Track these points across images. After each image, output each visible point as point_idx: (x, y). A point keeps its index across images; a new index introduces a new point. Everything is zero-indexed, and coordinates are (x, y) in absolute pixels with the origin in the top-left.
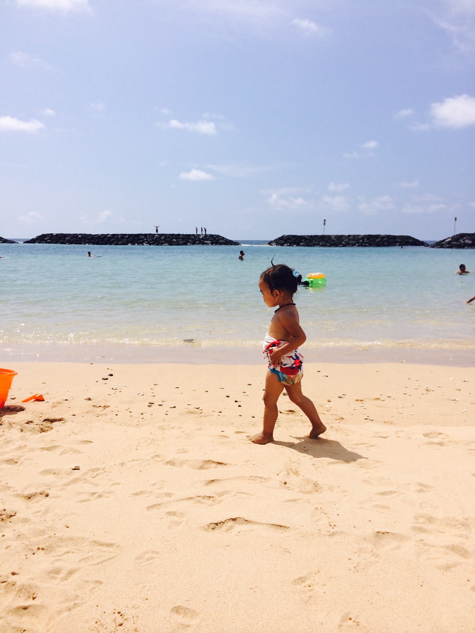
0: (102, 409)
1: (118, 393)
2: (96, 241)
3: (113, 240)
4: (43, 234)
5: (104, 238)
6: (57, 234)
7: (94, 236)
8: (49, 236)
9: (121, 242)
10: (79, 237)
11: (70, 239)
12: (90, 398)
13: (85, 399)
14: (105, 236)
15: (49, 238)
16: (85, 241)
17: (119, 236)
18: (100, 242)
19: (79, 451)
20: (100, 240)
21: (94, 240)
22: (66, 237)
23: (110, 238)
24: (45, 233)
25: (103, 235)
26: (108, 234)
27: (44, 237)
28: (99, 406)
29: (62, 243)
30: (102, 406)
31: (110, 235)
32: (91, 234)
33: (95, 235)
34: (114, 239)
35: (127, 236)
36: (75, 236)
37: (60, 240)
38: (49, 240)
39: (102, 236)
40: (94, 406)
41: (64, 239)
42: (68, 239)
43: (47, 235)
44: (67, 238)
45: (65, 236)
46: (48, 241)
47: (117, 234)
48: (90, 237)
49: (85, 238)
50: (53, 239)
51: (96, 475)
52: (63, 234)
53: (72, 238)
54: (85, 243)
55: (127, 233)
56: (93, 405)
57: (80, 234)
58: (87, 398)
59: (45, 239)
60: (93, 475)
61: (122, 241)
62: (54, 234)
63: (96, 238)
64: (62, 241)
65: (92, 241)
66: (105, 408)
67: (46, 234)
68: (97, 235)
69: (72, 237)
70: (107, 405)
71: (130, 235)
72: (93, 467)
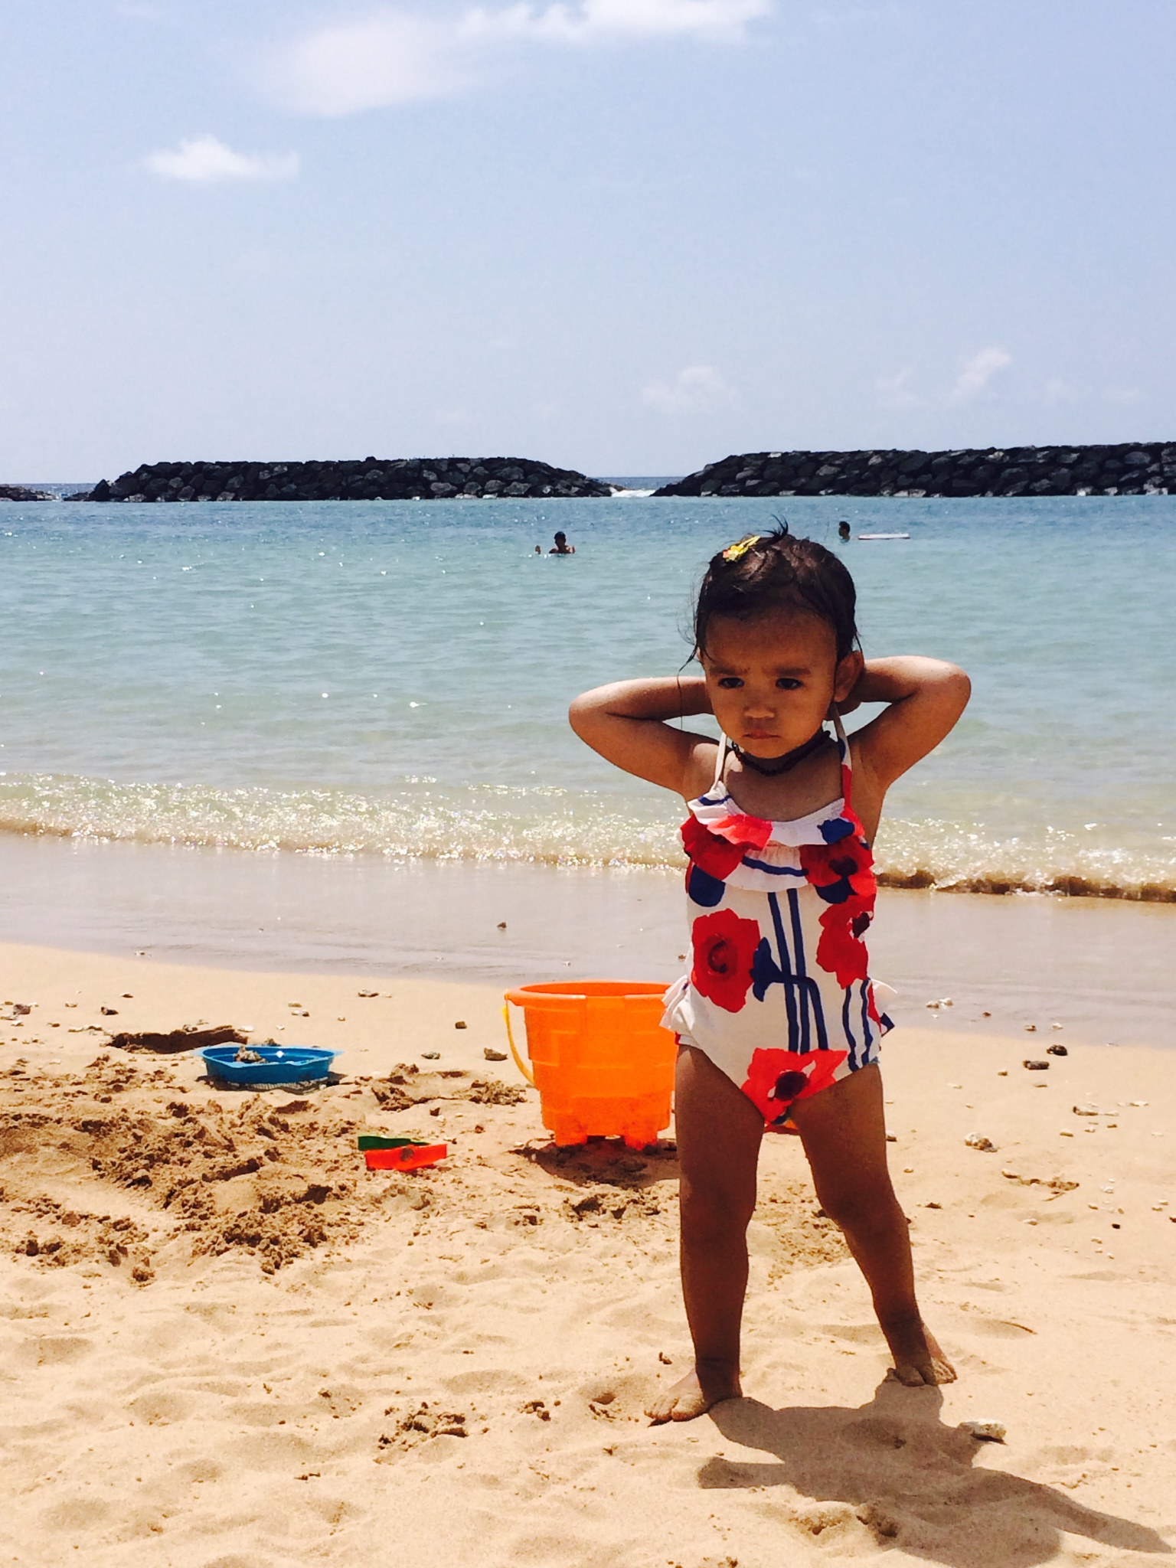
0: (1048, 1193)
1: (1103, 1131)
2: (941, 479)
3: (1011, 474)
4: (731, 458)
5: (973, 466)
6: (787, 453)
7: (931, 460)
8: (755, 462)
9: (1045, 482)
10: (870, 463)
11: (836, 475)
12: (987, 1140)
13: (969, 1144)
14: (979, 457)
15: (755, 471)
16: (895, 481)
17: (1039, 456)
18: (956, 483)
19: (984, 1363)
20: (955, 474)
21: (934, 477)
22: (821, 464)
23: (999, 466)
24: (739, 452)
25: (969, 452)
26: (992, 450)
27: (736, 468)
28: (1034, 1181)
29: (801, 492)
30: (1043, 1179)
31: (1001, 454)
32: (921, 450)
33: (938, 455)
34: (1015, 470)
35: (1075, 456)
36: (857, 459)
37: (797, 476)
38: (752, 478)
39: (967, 459)
40: (1010, 1177)
41: (813, 475)
42: (825, 475)
43: (748, 460)
44: (825, 471)
45: (814, 460)
46: (750, 483)
47: (1028, 449)
48: (917, 465)
49: (896, 467)
50: (767, 473)
51: (1079, 1476)
52: (809, 452)
53: (843, 468)
54: (896, 489)
55: (1075, 443)
56: (1007, 1172)
57: (877, 453)
58: (975, 1141)
59: (739, 475)
60: (1065, 1474)
61: (1049, 479)
62: (772, 456)
63: (941, 466)
64: (804, 485)
65: (925, 478)
66: (1056, 1189)
67: (741, 458)
68: (944, 453)
69: (846, 462)
70: (1066, 1181)
71: (1085, 452)
72: (1058, 1442)
